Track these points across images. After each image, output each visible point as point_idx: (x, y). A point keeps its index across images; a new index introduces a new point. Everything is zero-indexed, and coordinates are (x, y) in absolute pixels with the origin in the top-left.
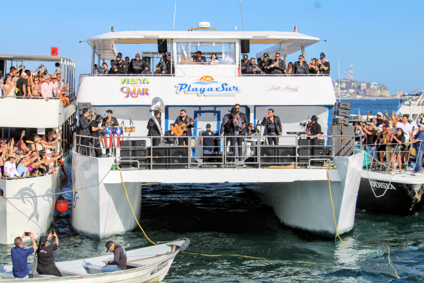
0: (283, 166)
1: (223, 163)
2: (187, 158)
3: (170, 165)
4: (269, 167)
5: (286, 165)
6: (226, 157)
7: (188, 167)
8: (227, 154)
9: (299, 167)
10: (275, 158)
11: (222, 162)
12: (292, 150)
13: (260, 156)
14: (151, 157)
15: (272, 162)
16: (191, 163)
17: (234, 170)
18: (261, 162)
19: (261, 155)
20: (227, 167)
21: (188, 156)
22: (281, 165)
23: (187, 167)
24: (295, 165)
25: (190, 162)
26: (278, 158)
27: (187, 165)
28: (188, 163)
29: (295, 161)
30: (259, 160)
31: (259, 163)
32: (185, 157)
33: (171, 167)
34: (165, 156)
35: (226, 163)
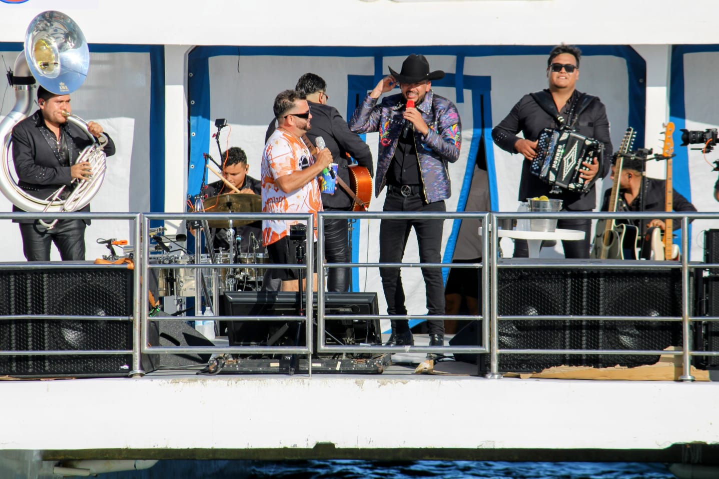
0: (618, 370)
1: (308, 349)
2: (129, 325)
3: (42, 358)
4: (546, 372)
5: (632, 362)
6: (322, 317)
7: (131, 369)
8: (327, 305)
9: (706, 374)
10: (576, 326)
11: (302, 343)
12: (663, 285)
13: (496, 317)
15: (564, 348)
16: (147, 349)
18: (502, 345)
19: (500, 313)
20: (338, 368)
21: (130, 312)
22: (609, 362)
23: (126, 367)
24: (679, 362)
25: (141, 345)
26: (594, 327)
27: (129, 359)
28: (130, 346)
29: (678, 342)
30: (493, 336)
31: (490, 348)
32: (120, 318)
33: (47, 368)
34: (19, 314)
35: (322, 348)
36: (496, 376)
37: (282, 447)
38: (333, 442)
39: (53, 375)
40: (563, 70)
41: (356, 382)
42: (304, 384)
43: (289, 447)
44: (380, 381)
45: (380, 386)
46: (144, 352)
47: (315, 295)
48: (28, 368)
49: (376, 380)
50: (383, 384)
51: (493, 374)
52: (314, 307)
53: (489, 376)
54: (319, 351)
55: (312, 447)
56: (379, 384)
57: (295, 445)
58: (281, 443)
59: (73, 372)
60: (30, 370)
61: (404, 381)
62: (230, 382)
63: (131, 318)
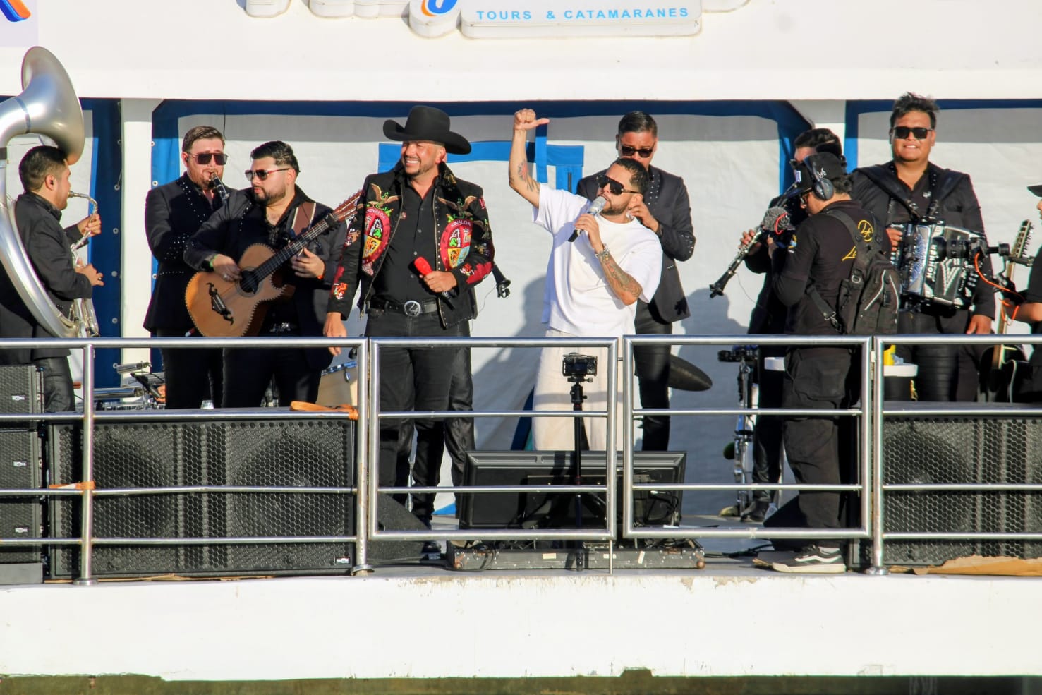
1: (611, 533)
2: (351, 499)
3: (223, 548)
4: (950, 565)
6: (629, 487)
7: (354, 562)
8: (636, 472)
10: (990, 499)
11: (603, 525)
13: (879, 486)
14: (87, 489)
15: (974, 528)
16: (376, 535)
17: (688, 585)
18: (887, 528)
19: (886, 481)
20: (641, 560)
21: (352, 481)
23: (345, 561)
25: (367, 529)
26: (1016, 499)
27: (351, 549)
28: (353, 530)
30: (877, 514)
31: (872, 530)
32: (338, 490)
33: (230, 562)
34: (190, 485)
35: (630, 532)
36: (881, 572)
37: (574, 674)
38: (648, 668)
39: (238, 573)
40: (912, 136)
41: (682, 581)
42: (606, 583)
43: (585, 674)
44: (717, 578)
45: (717, 586)
46: (373, 539)
47: (620, 455)
48: (201, 563)
49: (711, 578)
50: (722, 583)
51: (878, 569)
52: (618, 473)
53: (872, 571)
54: (625, 536)
55: (618, 675)
56: (716, 583)
57: (594, 672)
58: (573, 669)
59: (267, 569)
60: (206, 566)
61: (752, 578)
62: (500, 581)
63: (355, 490)
